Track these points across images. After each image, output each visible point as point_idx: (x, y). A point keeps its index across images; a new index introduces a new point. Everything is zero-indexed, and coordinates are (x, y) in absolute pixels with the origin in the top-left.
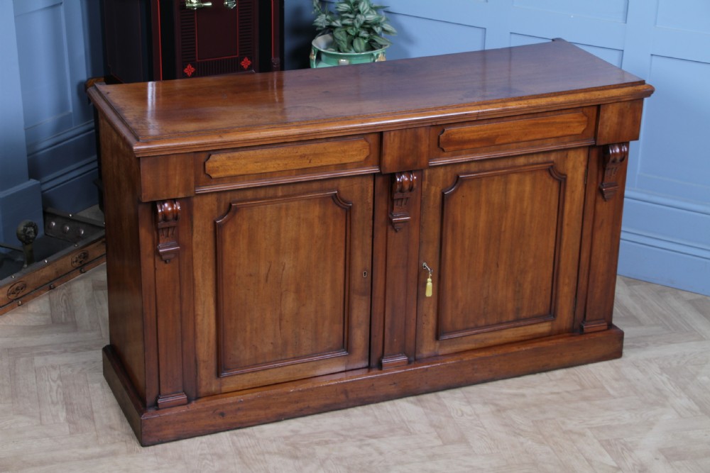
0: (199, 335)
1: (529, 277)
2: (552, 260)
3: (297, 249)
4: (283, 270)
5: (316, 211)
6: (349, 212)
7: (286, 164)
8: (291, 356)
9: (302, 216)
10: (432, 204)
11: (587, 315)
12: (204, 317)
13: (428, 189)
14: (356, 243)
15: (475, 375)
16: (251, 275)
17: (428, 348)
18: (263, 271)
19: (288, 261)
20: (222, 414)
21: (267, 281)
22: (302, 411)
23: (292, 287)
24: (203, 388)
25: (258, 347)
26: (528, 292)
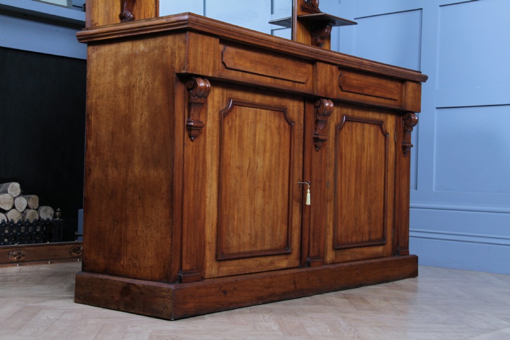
0: (207, 216)
4: (257, 168)
6: (292, 127)
9: (268, 123)
12: (210, 200)
16: (239, 168)
17: (330, 255)
18: (246, 165)
19: (260, 161)
20: (225, 293)
21: (247, 175)
22: (271, 296)
23: (261, 185)
24: (207, 269)
25: (241, 236)
26: (374, 219)
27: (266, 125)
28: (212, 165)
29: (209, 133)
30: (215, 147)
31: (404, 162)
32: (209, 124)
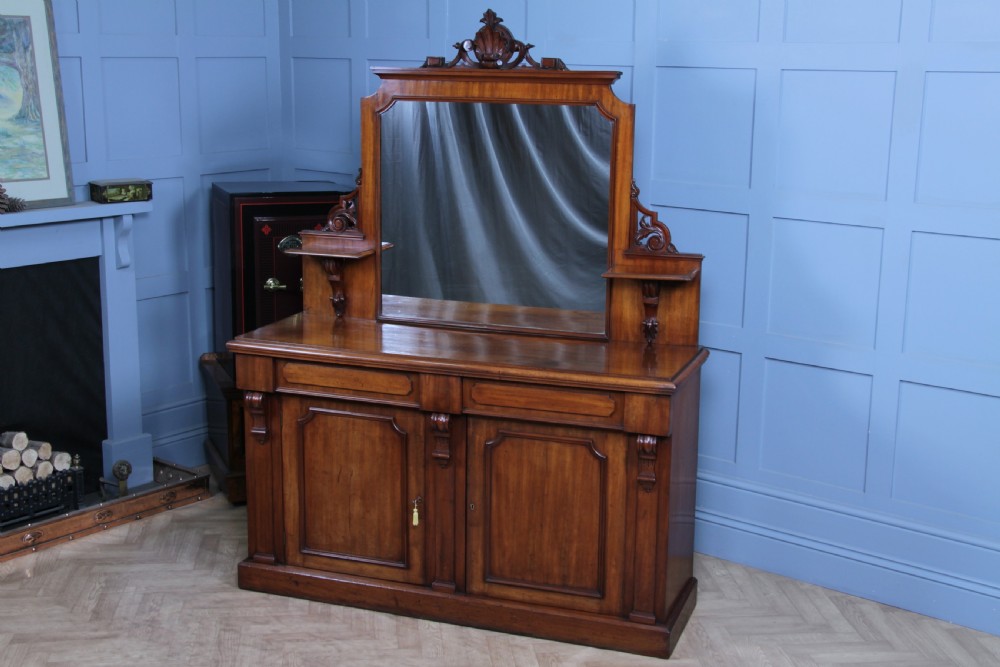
0: (287, 511)
1: (575, 546)
2: (597, 536)
3: (362, 460)
5: (376, 432)
6: (404, 439)
7: (343, 384)
8: (359, 554)
10: (477, 451)
11: (635, 604)
12: (290, 497)
13: (473, 436)
14: (411, 468)
17: (477, 586)
18: (336, 471)
19: (355, 468)
20: (297, 583)
23: (359, 493)
25: (333, 536)
26: (574, 561)
27: (363, 434)
28: (290, 467)
29: (286, 438)
30: (294, 451)
31: (647, 499)
32: (286, 430)
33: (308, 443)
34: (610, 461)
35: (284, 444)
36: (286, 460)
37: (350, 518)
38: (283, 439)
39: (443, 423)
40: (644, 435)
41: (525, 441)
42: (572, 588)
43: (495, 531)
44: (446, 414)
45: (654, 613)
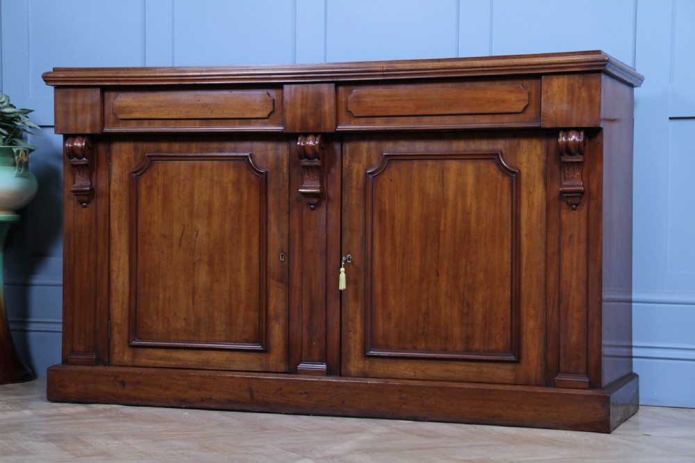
0: (113, 293)
1: (480, 296)
2: (509, 278)
3: (210, 214)
4: (197, 236)
5: (229, 176)
6: (264, 182)
7: (188, 112)
8: (205, 338)
9: (215, 178)
10: (355, 184)
11: (562, 364)
12: (118, 274)
13: (350, 166)
14: (272, 217)
15: (403, 406)
16: (165, 237)
17: (355, 364)
18: (177, 233)
19: (201, 227)
20: (123, 383)
21: (180, 245)
22: (203, 401)
23: (206, 258)
24: (116, 355)
25: (171, 320)
26: (480, 317)
27: (212, 180)
28: (120, 234)
29: (114, 197)
30: (124, 213)
31: (574, 220)
32: (115, 186)
33: (143, 200)
34: (524, 176)
35: (112, 205)
36: (115, 225)
37: (194, 292)
38: (112, 198)
39: (313, 147)
40: (567, 130)
41: (416, 163)
42: (477, 352)
43: (378, 287)
44: (315, 134)
45: (587, 374)
